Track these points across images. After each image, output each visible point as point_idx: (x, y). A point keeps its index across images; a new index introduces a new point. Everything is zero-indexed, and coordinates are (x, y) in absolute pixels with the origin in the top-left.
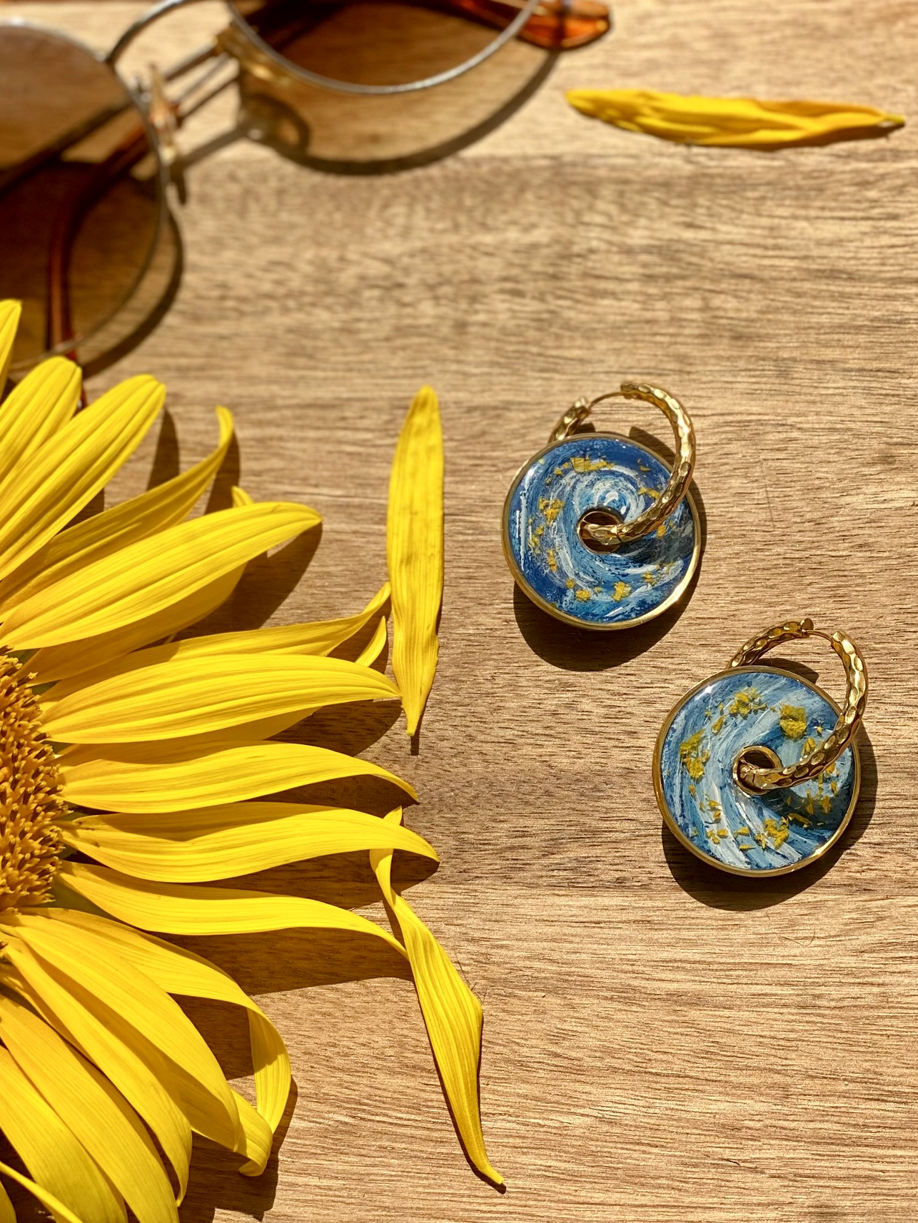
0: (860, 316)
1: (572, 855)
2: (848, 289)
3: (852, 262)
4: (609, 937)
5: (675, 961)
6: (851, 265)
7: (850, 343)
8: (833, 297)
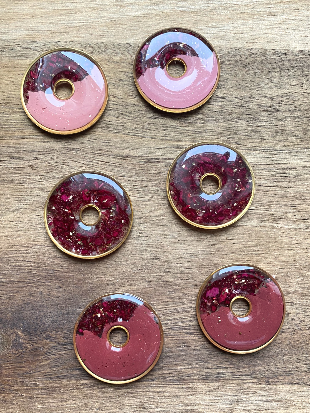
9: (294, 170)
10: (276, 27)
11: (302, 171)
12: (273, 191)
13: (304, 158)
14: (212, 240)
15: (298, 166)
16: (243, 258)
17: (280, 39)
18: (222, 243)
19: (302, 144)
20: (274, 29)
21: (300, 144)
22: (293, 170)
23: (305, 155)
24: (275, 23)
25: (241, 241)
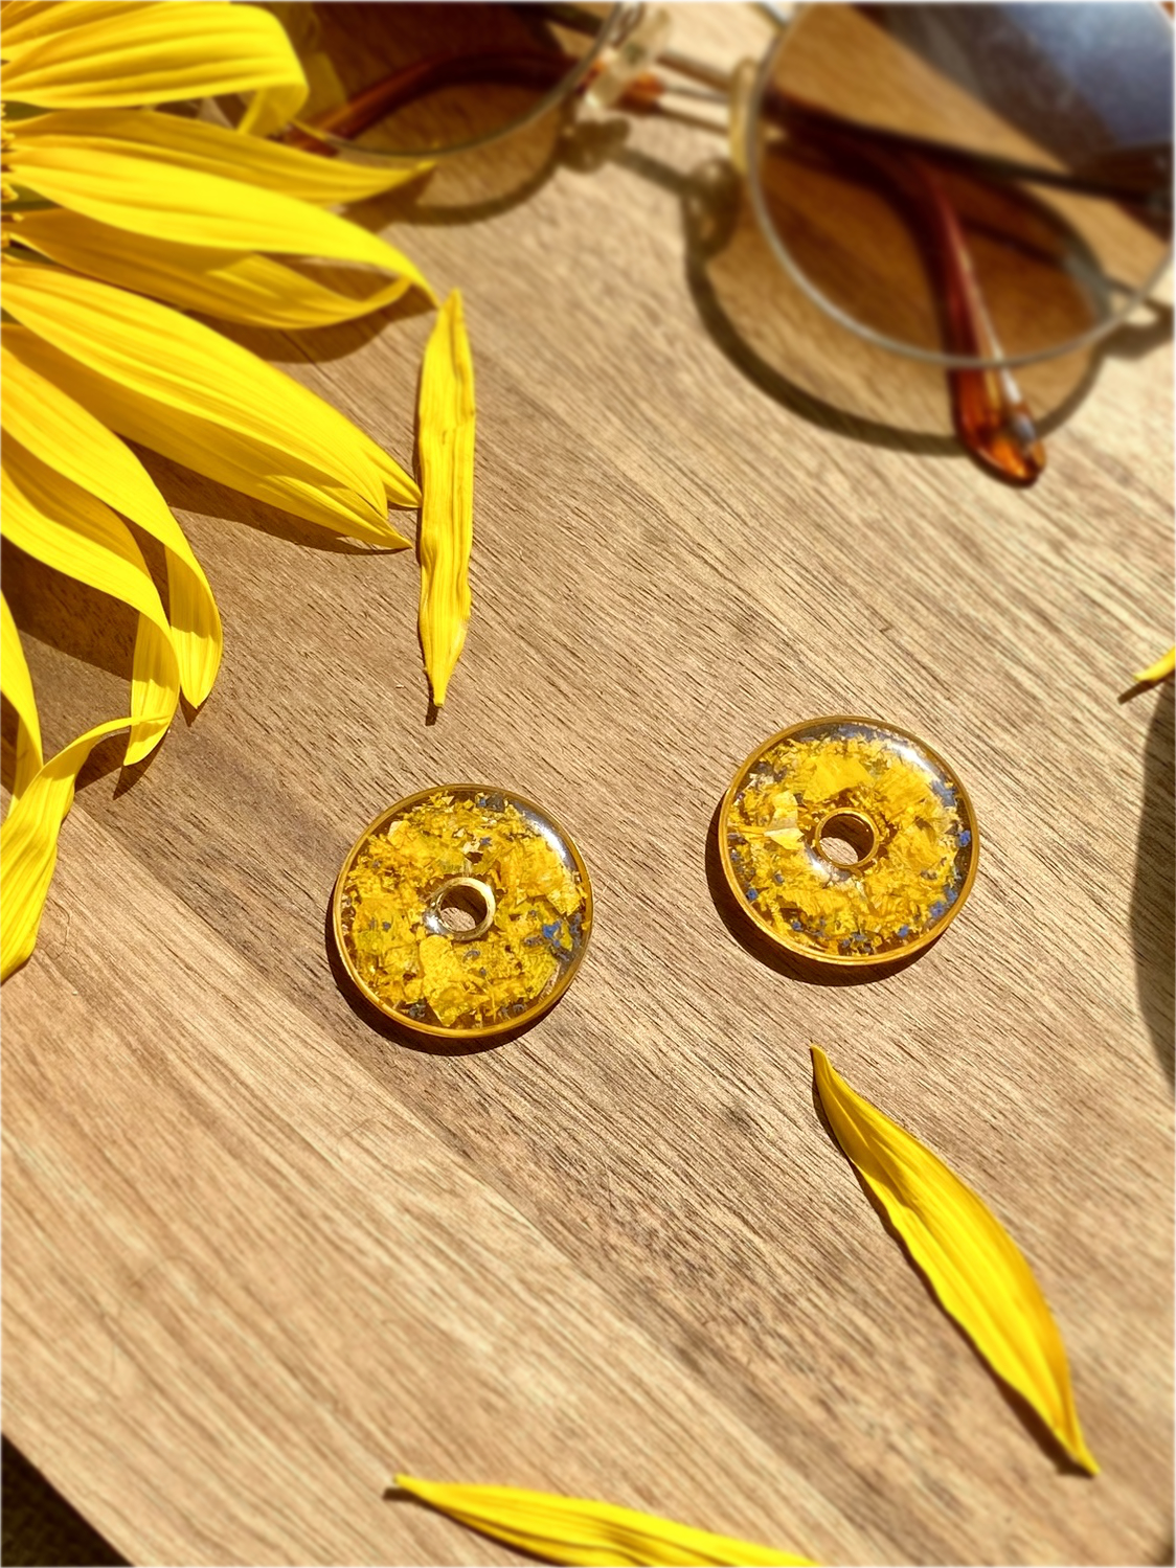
0: (954, 601)
1: (225, 883)
2: (968, 566)
3: (994, 545)
4: (187, 989)
5: (226, 1066)
6: (990, 548)
7: (921, 620)
8: (945, 563)
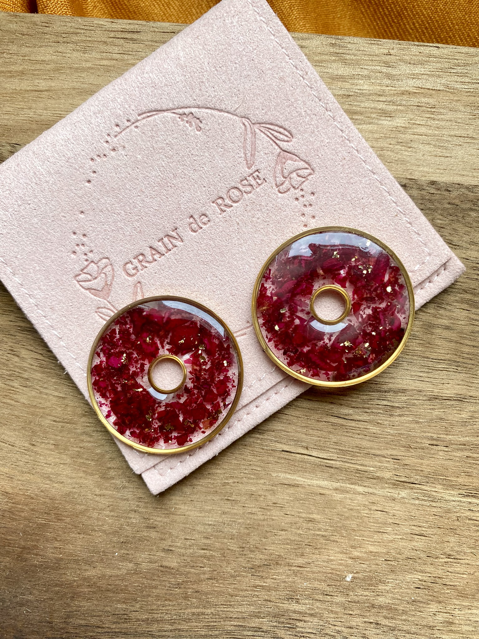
9: (403, 394)
10: (391, 136)
11: (417, 397)
12: (362, 429)
13: (421, 374)
14: (249, 506)
15: (410, 388)
16: (300, 539)
17: (396, 158)
18: (265, 511)
19: (420, 349)
20: (388, 140)
21: (417, 349)
22: (400, 394)
23: (424, 370)
24: (390, 129)
25: (300, 510)
